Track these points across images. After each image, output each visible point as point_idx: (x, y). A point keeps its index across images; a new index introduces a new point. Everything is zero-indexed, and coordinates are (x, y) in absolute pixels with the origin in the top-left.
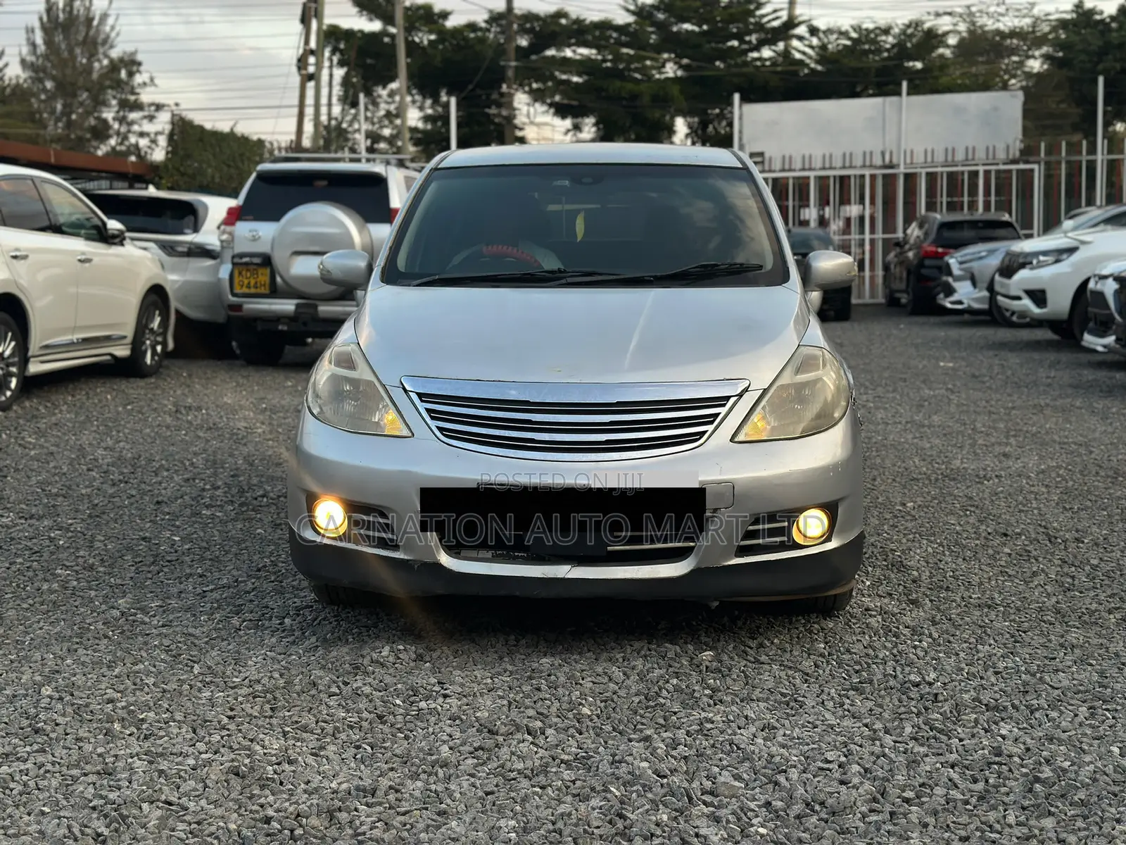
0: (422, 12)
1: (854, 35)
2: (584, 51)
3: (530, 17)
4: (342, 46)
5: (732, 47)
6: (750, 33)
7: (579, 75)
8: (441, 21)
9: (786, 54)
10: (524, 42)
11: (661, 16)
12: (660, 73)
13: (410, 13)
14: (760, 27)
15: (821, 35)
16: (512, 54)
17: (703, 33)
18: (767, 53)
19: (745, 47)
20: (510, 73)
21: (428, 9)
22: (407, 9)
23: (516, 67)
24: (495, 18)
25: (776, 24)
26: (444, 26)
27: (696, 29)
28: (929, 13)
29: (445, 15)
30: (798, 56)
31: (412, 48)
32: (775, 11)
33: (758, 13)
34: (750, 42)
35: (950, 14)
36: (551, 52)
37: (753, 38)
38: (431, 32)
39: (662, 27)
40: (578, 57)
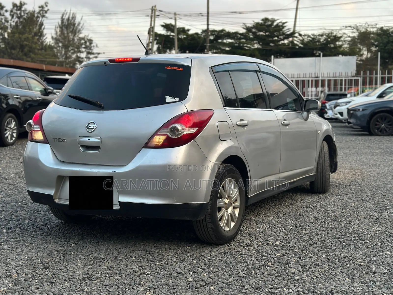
0: (182, 29)
1: (312, 37)
2: (230, 41)
3: (214, 31)
4: (158, 38)
5: (275, 40)
6: (281, 35)
7: (229, 47)
8: (187, 32)
9: (292, 42)
10: (212, 38)
11: (254, 30)
12: (253, 46)
13: (179, 30)
14: (284, 34)
15: (303, 36)
16: (208, 41)
17: (266, 35)
18: (286, 41)
19: (279, 39)
20: (207, 47)
21: (183, 29)
22: (178, 29)
23: (209, 46)
24: (204, 31)
25: (288, 33)
26: (188, 33)
27: (264, 34)
28: (343, 26)
29: (188, 30)
30: (295, 42)
31: (179, 39)
32: (289, 29)
33: (284, 30)
34: (281, 38)
35: (350, 27)
36: (220, 41)
37: (282, 37)
38: (184, 35)
39: (254, 33)
40: (228, 43)
